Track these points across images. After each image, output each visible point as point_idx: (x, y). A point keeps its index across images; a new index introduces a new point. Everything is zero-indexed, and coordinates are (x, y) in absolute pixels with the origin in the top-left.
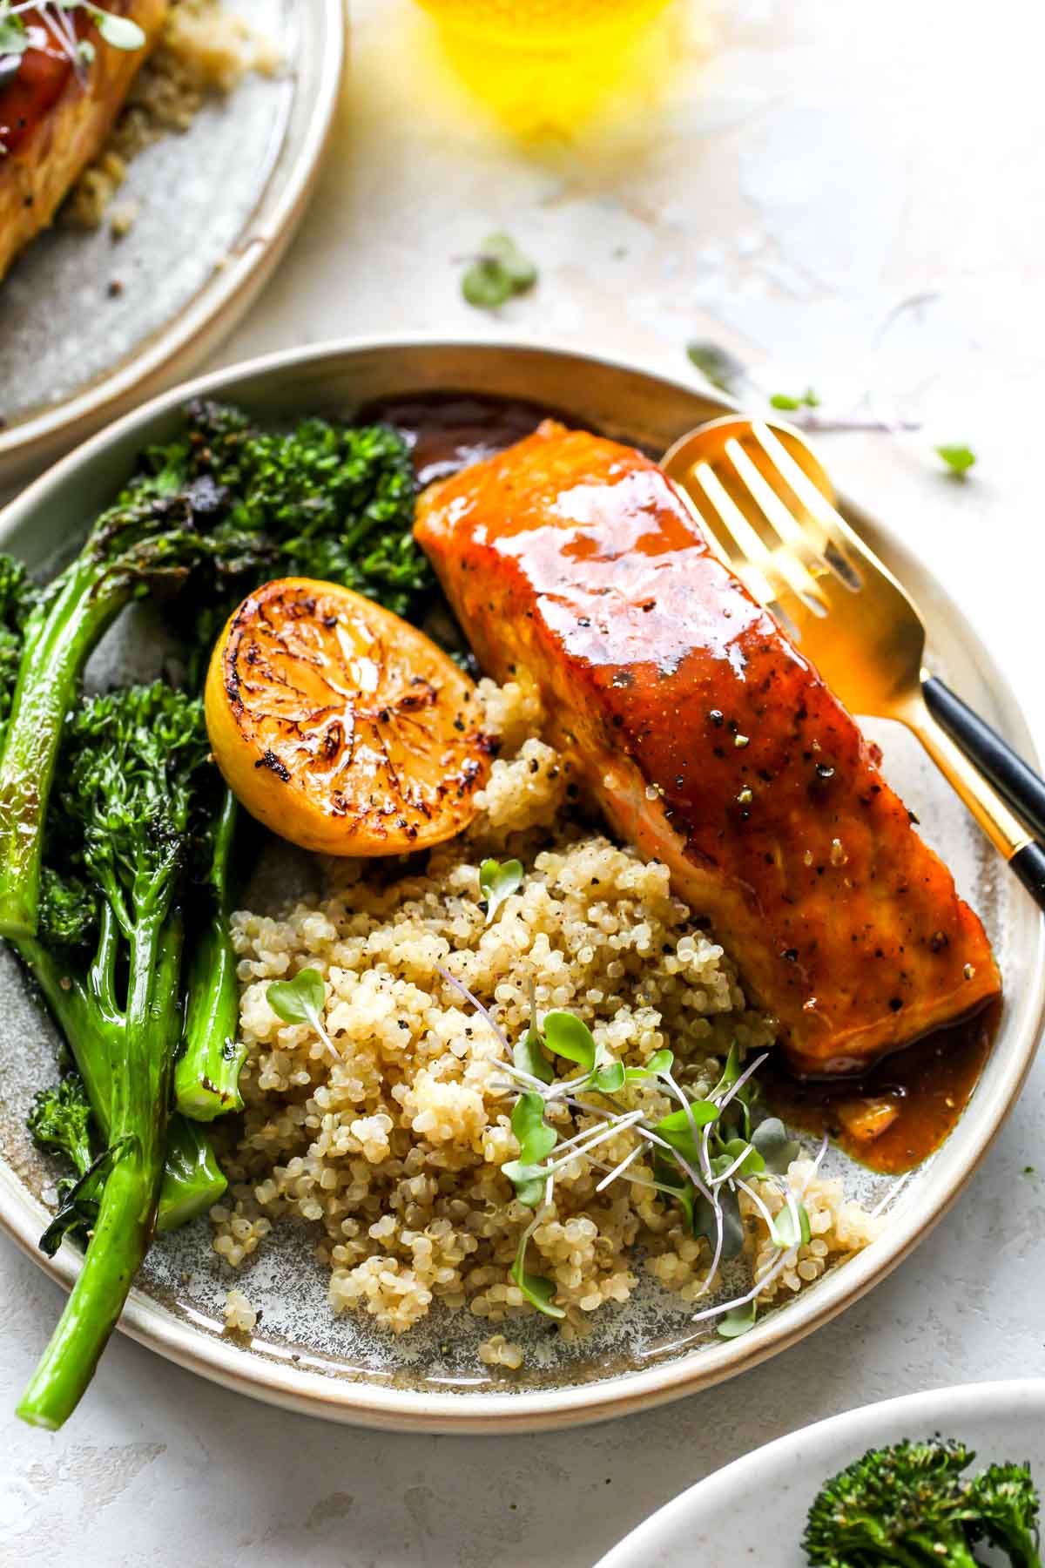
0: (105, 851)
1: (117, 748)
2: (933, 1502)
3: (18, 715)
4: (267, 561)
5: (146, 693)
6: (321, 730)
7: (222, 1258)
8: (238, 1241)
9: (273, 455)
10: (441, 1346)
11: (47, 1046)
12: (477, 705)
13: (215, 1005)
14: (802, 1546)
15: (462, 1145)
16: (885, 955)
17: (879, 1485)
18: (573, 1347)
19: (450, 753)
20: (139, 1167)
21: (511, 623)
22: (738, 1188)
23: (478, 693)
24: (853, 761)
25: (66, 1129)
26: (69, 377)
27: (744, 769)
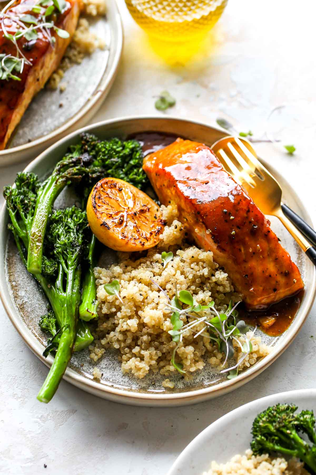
0: (60, 250)
1: (63, 223)
2: (287, 419)
3: (36, 214)
4: (103, 174)
5: (71, 209)
6: (118, 217)
7: (92, 359)
8: (96, 355)
9: (104, 146)
10: (152, 382)
11: (44, 304)
12: (160, 212)
13: (90, 291)
14: (251, 433)
15: (157, 327)
16: (272, 276)
17: (272, 415)
18: (188, 383)
19: (153, 224)
20: (70, 332)
21: (170, 190)
22: (233, 339)
23: (161, 209)
24: (263, 224)
25: (49, 325)
26: (48, 128)
27: (233, 225)
